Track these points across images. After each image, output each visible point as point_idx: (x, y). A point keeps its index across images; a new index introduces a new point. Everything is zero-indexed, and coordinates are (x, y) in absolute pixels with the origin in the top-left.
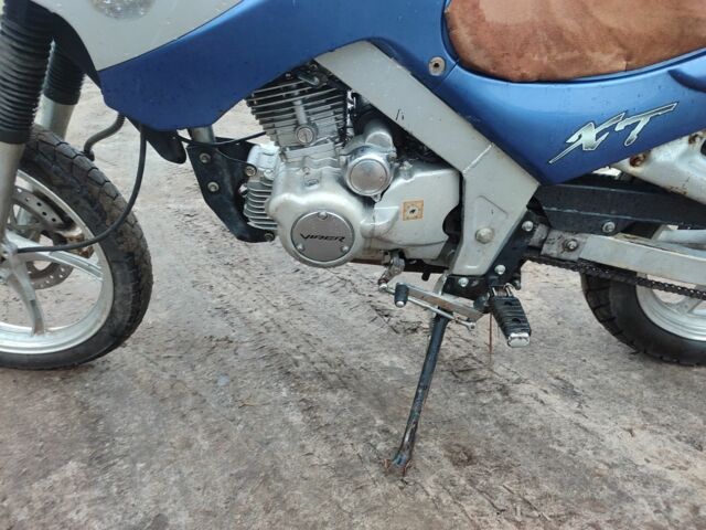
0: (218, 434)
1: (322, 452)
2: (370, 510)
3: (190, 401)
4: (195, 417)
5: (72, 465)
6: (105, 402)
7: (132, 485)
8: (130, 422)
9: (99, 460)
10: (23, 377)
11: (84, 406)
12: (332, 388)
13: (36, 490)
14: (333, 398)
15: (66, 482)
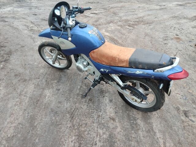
0: (70, 85)
1: (78, 92)
2: (77, 99)
3: (71, 80)
4: (70, 82)
5: (56, 81)
6: (63, 76)
7: (60, 85)
8: (64, 79)
9: (58, 82)
10: (57, 69)
11: (61, 75)
12: (85, 86)
13: (52, 82)
14: (84, 87)
15: (54, 82)
